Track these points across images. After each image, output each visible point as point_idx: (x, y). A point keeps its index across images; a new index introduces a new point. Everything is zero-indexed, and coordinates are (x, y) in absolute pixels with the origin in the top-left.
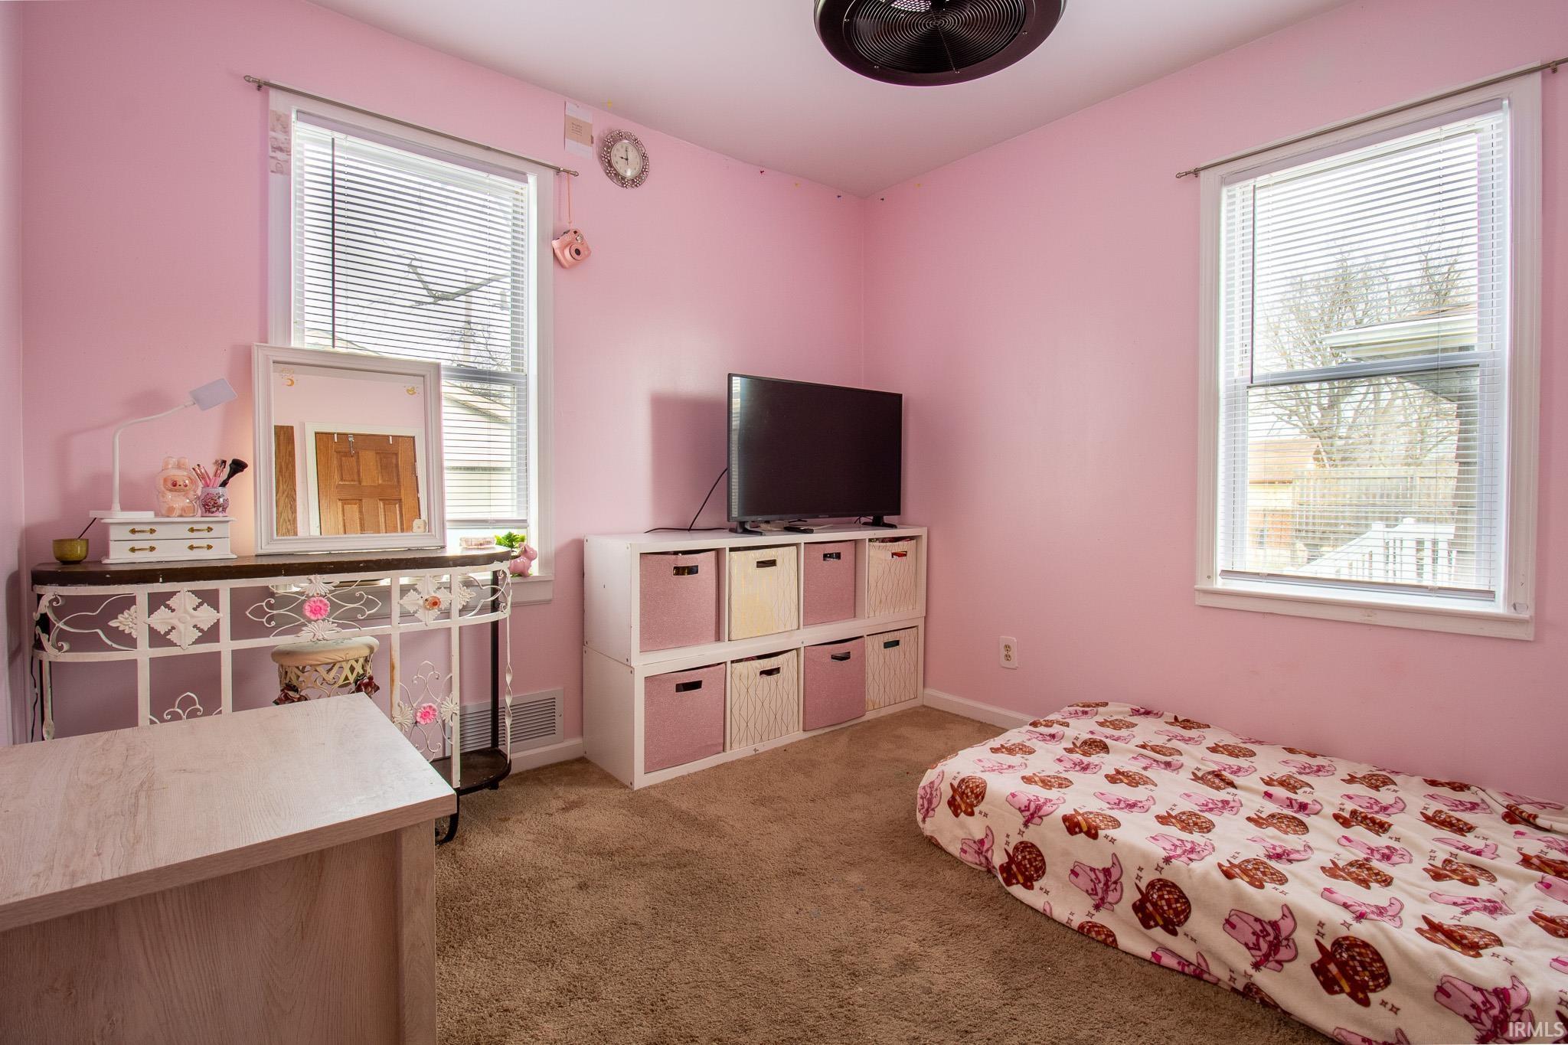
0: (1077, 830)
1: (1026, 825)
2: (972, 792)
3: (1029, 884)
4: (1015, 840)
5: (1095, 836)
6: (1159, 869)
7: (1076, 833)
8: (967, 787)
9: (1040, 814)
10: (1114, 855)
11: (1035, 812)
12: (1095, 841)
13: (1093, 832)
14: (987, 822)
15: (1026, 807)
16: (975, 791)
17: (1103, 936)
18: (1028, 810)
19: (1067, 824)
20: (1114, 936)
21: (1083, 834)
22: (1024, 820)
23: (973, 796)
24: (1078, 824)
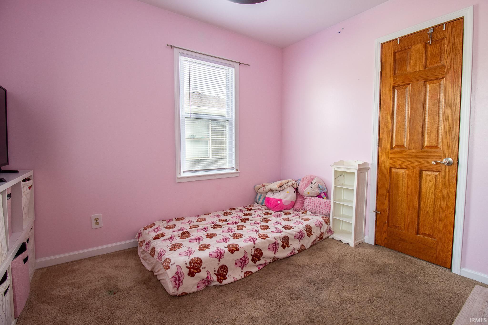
0: (234, 251)
1: (219, 261)
2: (197, 263)
3: (225, 278)
4: (217, 267)
5: (238, 250)
6: (254, 247)
7: (234, 252)
8: (194, 263)
9: (222, 254)
10: (245, 251)
11: (221, 255)
12: (239, 251)
13: (237, 249)
14: (206, 269)
15: (217, 255)
16: (198, 263)
17: (249, 274)
18: (219, 256)
19: (231, 252)
20: (251, 271)
21: (236, 251)
22: (218, 259)
23: (198, 265)
24: (233, 250)
